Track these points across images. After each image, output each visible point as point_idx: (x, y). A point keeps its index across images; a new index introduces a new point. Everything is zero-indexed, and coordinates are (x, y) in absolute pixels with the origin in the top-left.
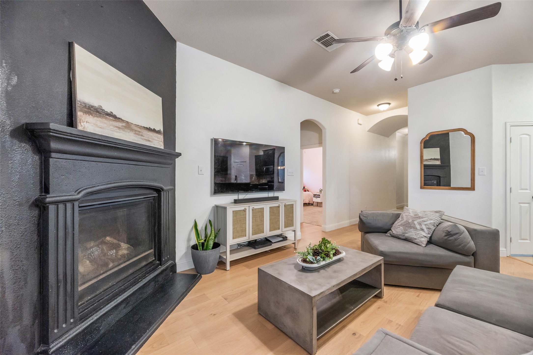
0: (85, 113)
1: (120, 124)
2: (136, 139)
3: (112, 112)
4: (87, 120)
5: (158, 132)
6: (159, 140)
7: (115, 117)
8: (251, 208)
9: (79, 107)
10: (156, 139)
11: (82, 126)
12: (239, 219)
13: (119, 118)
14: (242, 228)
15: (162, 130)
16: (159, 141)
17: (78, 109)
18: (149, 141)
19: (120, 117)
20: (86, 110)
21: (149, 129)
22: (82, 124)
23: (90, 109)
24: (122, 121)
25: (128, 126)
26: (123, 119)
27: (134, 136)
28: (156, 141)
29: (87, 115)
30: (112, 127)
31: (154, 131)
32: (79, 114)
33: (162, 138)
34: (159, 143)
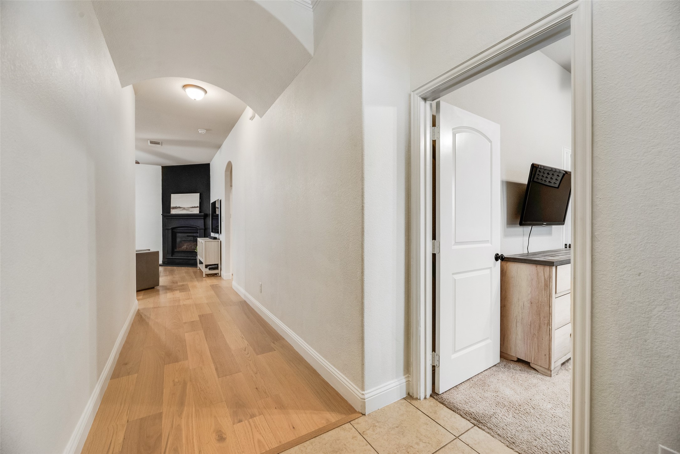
1: (181, 209)
3: (179, 207)
5: (197, 207)
9: (171, 208)
15: (199, 206)
18: (192, 211)
21: (193, 207)
23: (174, 208)
24: (182, 208)
25: (184, 209)
27: (186, 211)
30: (179, 211)
31: (195, 207)
32: (171, 210)
33: (198, 209)
34: (196, 211)
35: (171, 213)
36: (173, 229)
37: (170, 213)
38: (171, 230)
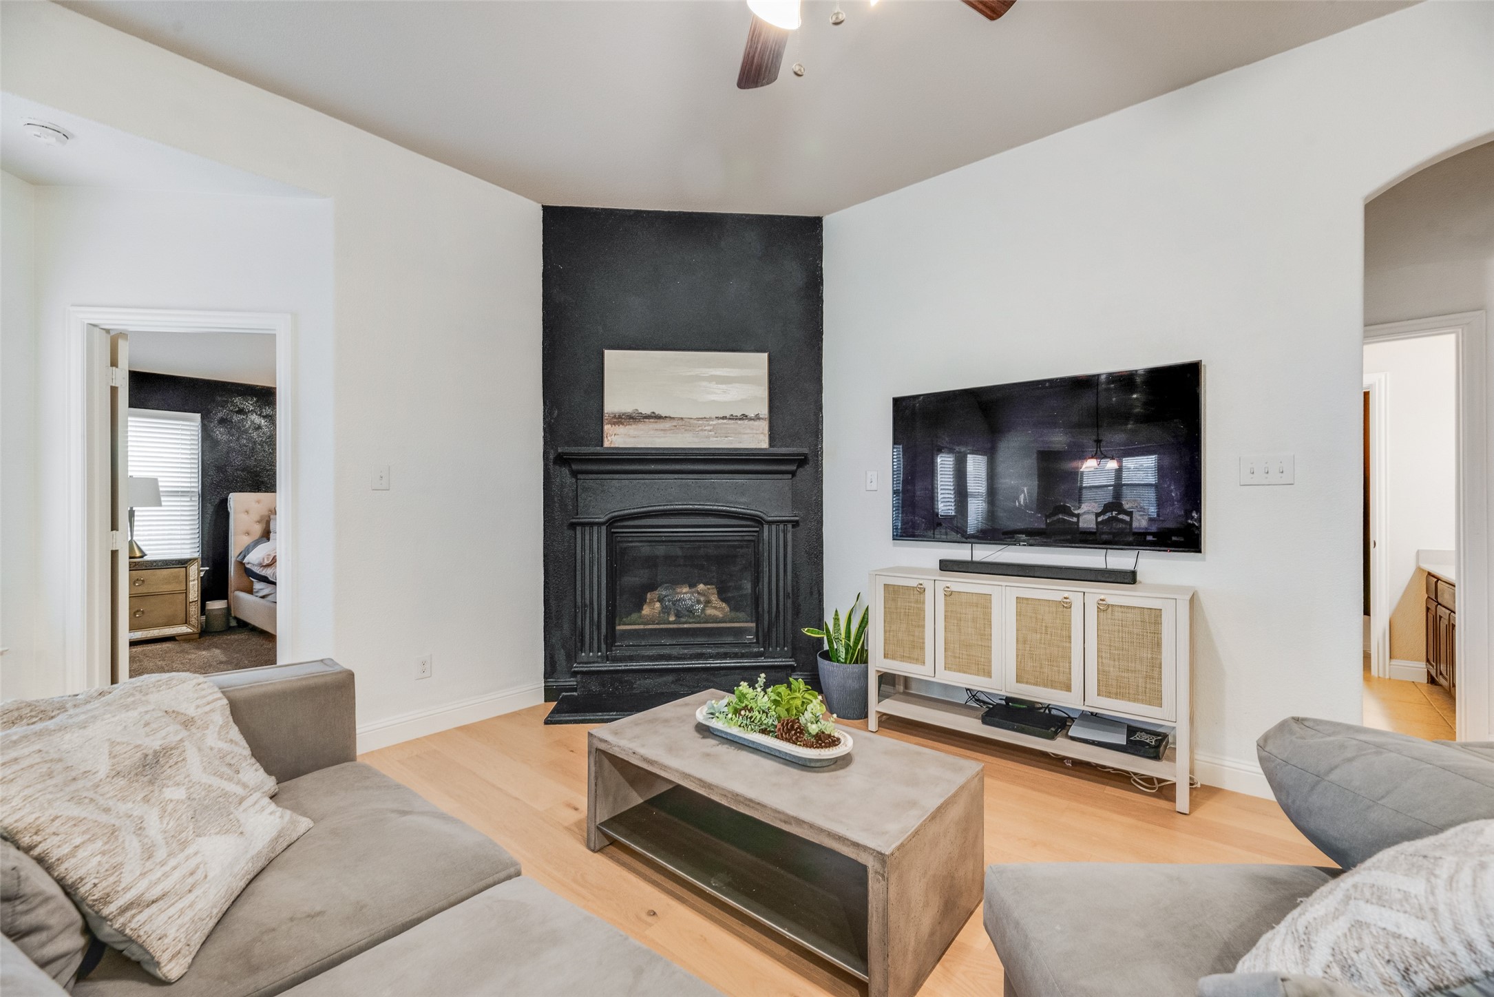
0: (614, 424)
1: (667, 425)
2: (696, 440)
3: (653, 413)
4: (615, 432)
5: (757, 418)
6: (755, 432)
7: (659, 417)
8: (940, 586)
9: (607, 419)
10: (748, 431)
11: (608, 440)
12: (902, 611)
13: (666, 417)
14: (911, 638)
15: (766, 412)
16: (757, 434)
17: (605, 422)
19: (667, 415)
20: (615, 420)
21: (732, 418)
22: (609, 438)
23: (621, 418)
25: (680, 423)
26: (672, 416)
27: (693, 437)
28: (745, 436)
29: (617, 426)
30: (652, 432)
31: (744, 417)
32: (607, 427)
33: (764, 426)
34: (756, 438)
35: (606, 444)
36: (612, 522)
37: (601, 442)
38: (604, 528)
